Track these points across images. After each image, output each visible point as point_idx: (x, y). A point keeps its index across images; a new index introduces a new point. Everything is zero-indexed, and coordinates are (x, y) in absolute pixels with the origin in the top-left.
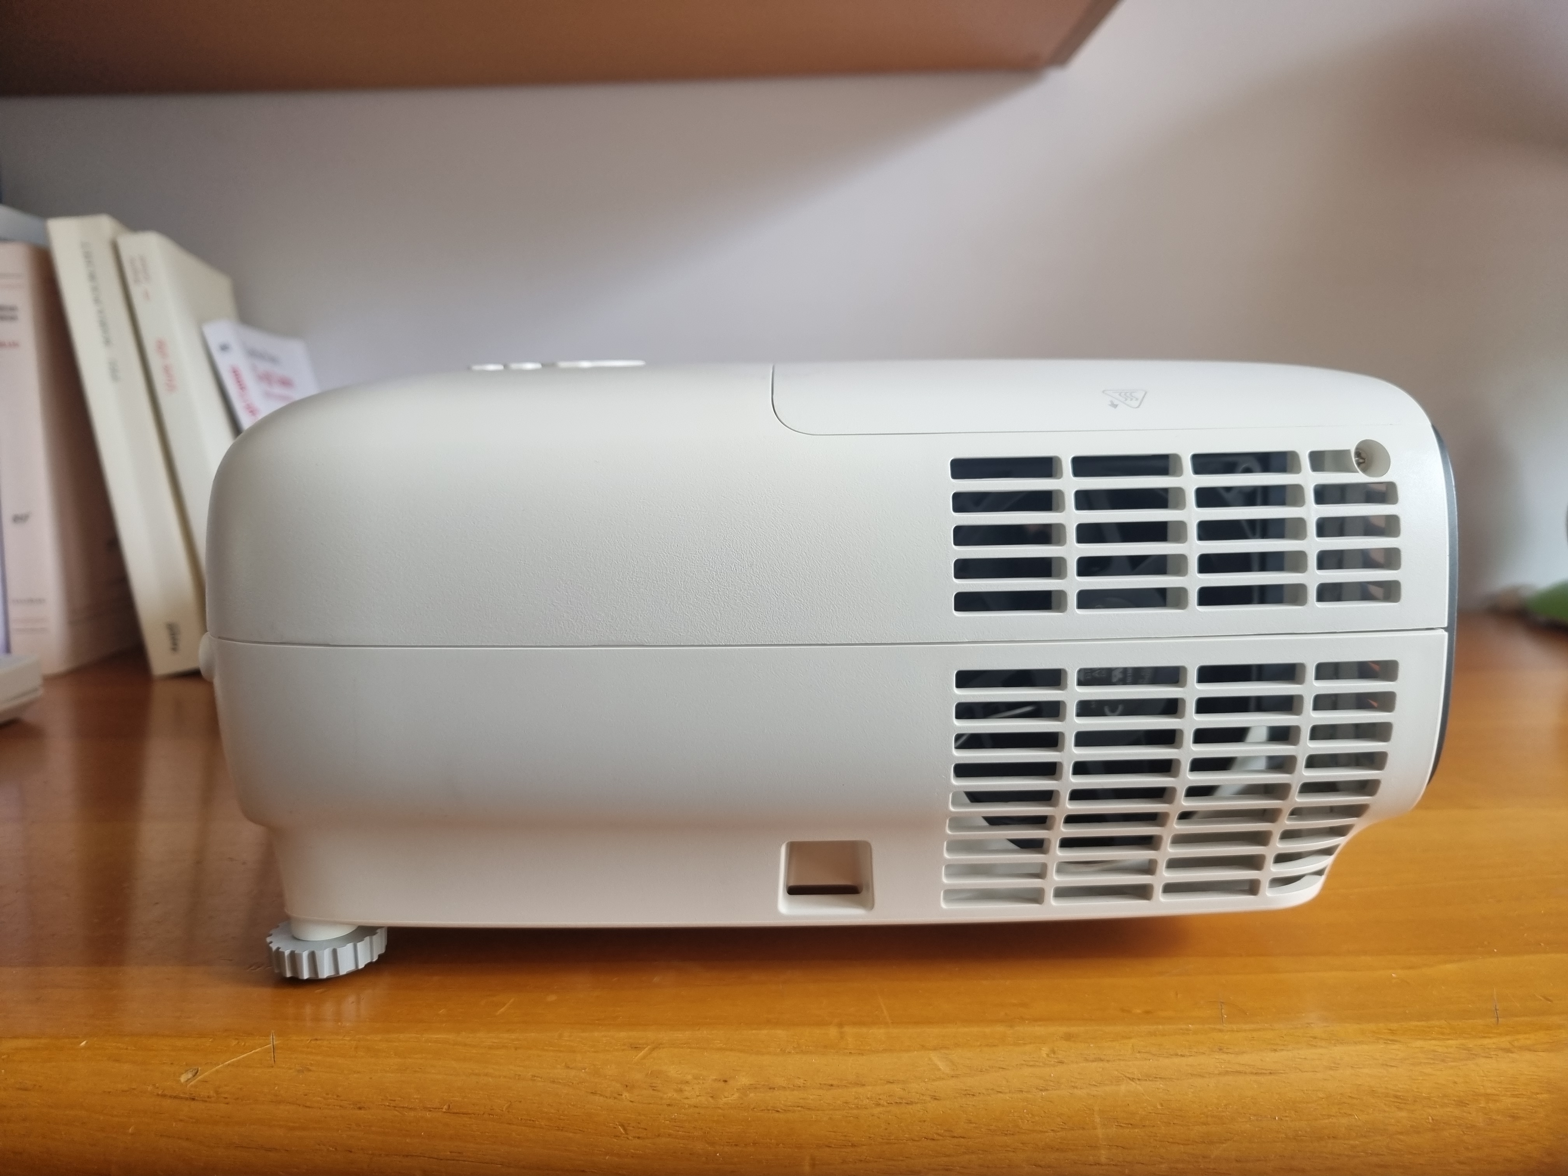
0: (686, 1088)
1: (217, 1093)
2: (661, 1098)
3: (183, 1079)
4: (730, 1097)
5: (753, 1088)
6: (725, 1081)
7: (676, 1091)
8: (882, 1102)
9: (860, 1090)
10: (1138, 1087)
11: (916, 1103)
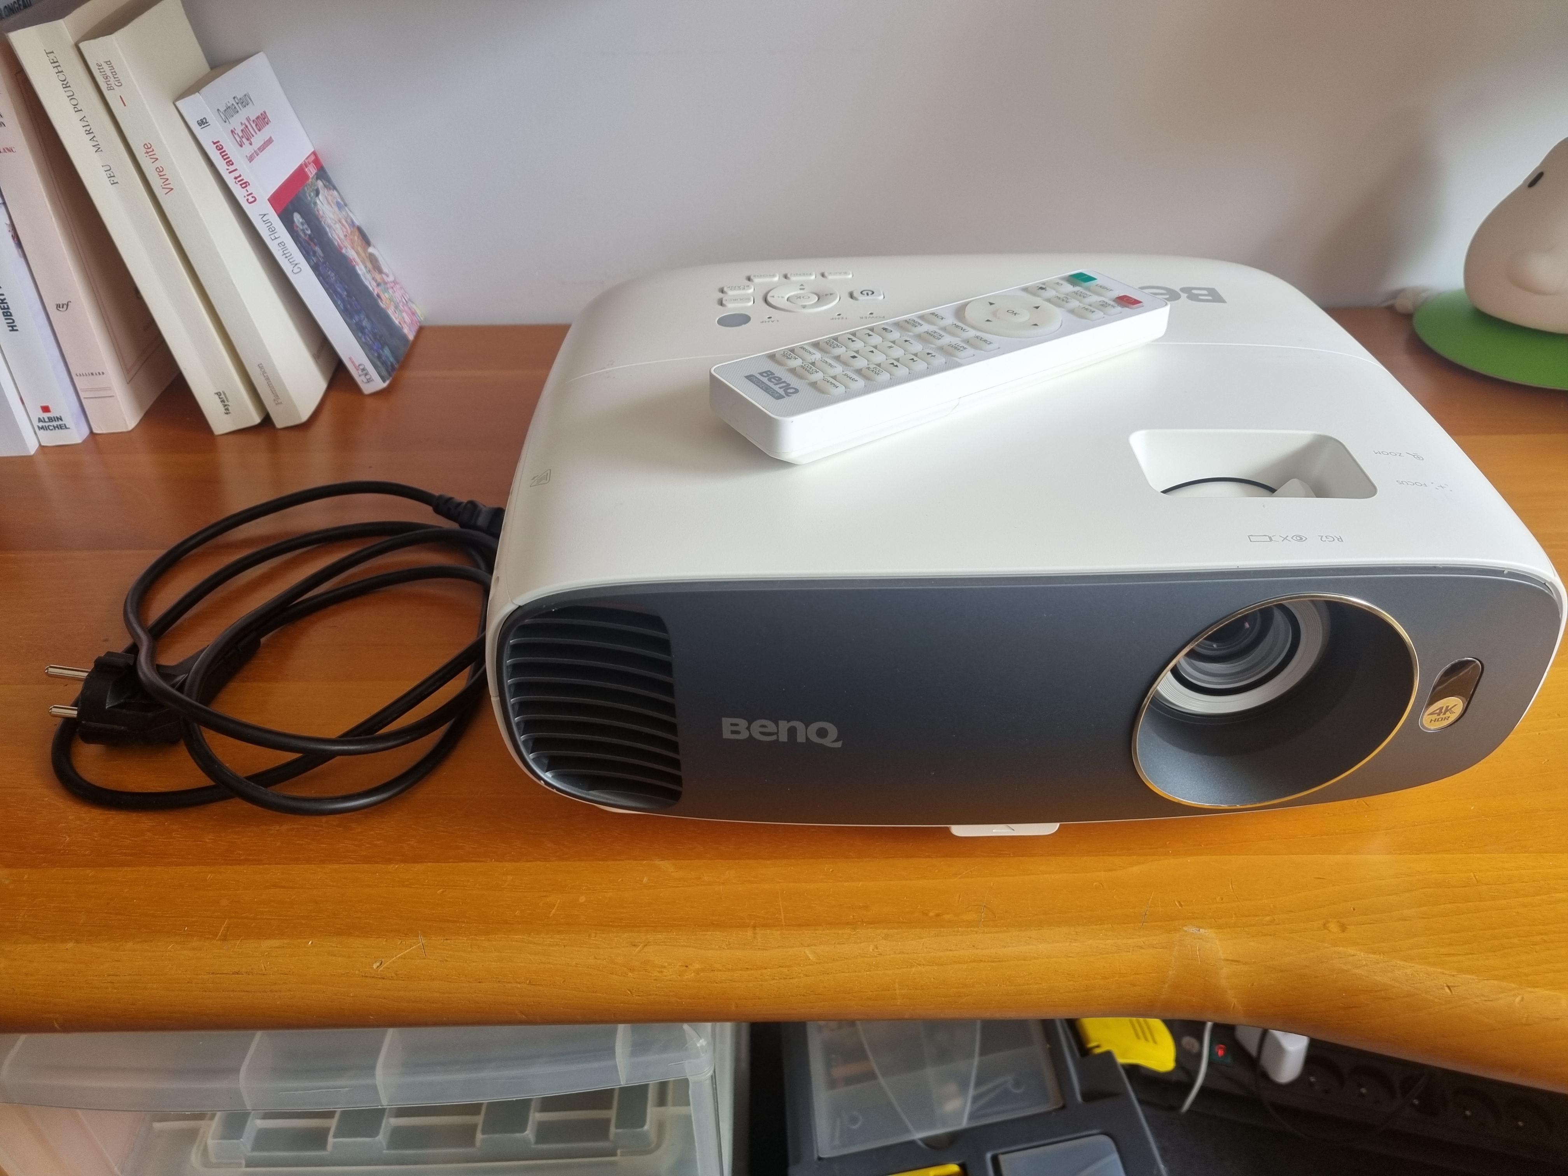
0: (665, 971)
1: (396, 975)
2: (651, 976)
3: (375, 967)
4: (689, 975)
5: (703, 970)
6: (687, 967)
7: (659, 972)
8: (775, 978)
9: (764, 971)
10: (922, 969)
11: (795, 978)
